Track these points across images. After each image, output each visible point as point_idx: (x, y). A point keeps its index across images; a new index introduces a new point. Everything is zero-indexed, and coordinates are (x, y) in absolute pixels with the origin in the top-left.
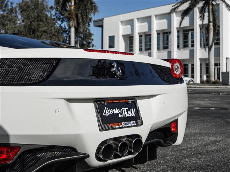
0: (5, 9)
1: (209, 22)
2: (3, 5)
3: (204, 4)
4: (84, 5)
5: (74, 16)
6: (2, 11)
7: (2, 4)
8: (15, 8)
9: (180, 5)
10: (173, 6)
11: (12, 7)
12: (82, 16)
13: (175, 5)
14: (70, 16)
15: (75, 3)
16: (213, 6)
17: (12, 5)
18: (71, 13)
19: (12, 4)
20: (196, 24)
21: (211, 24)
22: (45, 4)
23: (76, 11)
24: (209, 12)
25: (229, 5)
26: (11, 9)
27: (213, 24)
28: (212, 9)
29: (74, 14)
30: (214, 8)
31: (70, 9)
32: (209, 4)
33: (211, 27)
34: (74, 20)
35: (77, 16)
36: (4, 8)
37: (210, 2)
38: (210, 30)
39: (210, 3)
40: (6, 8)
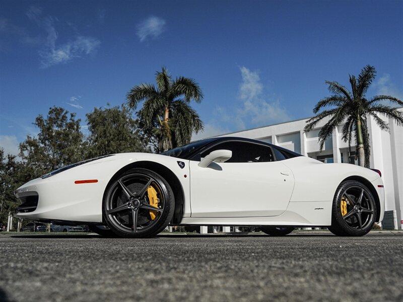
0: (61, 124)
1: (358, 143)
2: (59, 117)
3: (349, 120)
4: (184, 118)
5: (168, 135)
6: (57, 126)
7: (58, 115)
8: (77, 122)
9: (318, 120)
10: (307, 122)
11: (73, 121)
12: (181, 134)
13: (310, 121)
14: (164, 133)
15: (170, 116)
16: (363, 123)
17: (73, 118)
18: (164, 130)
19: (72, 116)
20: (336, 148)
21: (362, 146)
22: (128, 115)
23: (171, 127)
24: (356, 129)
25: (381, 120)
26: (70, 124)
27: (364, 146)
28: (362, 126)
29: (169, 130)
30: (363, 124)
31: (164, 124)
32: (357, 119)
33: (362, 151)
34: (168, 140)
35: (173, 134)
36: (59, 122)
37: (359, 116)
38: (361, 155)
39: (359, 118)
40: (62, 122)
